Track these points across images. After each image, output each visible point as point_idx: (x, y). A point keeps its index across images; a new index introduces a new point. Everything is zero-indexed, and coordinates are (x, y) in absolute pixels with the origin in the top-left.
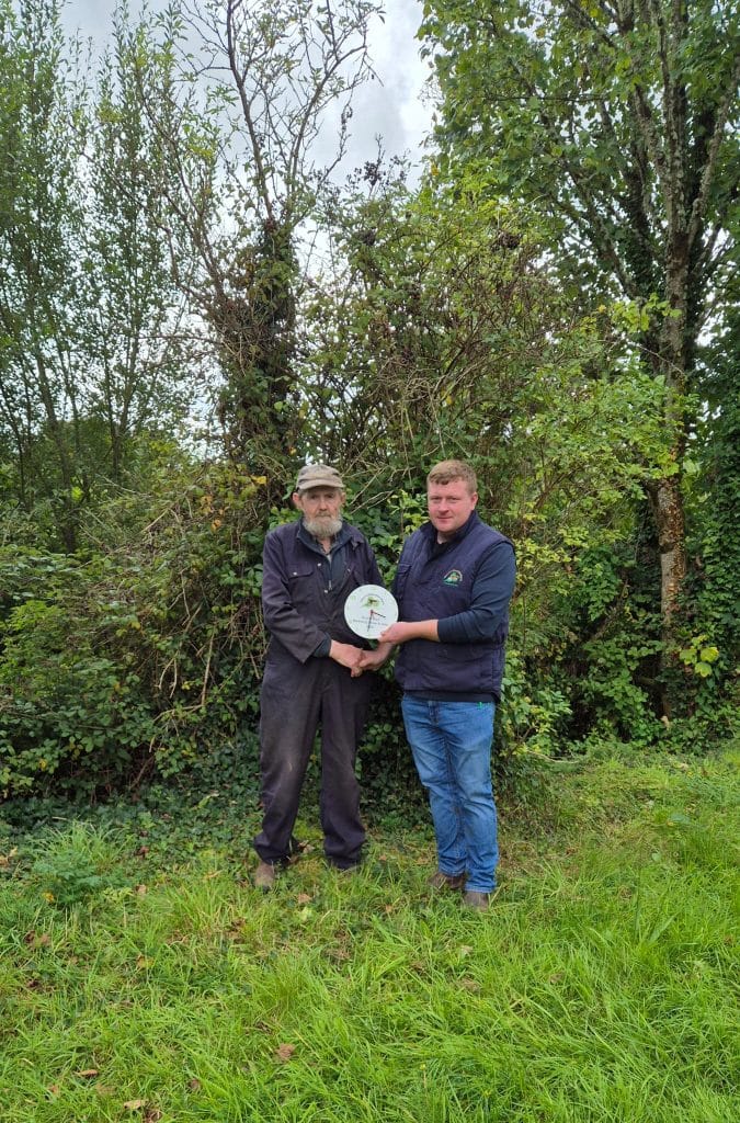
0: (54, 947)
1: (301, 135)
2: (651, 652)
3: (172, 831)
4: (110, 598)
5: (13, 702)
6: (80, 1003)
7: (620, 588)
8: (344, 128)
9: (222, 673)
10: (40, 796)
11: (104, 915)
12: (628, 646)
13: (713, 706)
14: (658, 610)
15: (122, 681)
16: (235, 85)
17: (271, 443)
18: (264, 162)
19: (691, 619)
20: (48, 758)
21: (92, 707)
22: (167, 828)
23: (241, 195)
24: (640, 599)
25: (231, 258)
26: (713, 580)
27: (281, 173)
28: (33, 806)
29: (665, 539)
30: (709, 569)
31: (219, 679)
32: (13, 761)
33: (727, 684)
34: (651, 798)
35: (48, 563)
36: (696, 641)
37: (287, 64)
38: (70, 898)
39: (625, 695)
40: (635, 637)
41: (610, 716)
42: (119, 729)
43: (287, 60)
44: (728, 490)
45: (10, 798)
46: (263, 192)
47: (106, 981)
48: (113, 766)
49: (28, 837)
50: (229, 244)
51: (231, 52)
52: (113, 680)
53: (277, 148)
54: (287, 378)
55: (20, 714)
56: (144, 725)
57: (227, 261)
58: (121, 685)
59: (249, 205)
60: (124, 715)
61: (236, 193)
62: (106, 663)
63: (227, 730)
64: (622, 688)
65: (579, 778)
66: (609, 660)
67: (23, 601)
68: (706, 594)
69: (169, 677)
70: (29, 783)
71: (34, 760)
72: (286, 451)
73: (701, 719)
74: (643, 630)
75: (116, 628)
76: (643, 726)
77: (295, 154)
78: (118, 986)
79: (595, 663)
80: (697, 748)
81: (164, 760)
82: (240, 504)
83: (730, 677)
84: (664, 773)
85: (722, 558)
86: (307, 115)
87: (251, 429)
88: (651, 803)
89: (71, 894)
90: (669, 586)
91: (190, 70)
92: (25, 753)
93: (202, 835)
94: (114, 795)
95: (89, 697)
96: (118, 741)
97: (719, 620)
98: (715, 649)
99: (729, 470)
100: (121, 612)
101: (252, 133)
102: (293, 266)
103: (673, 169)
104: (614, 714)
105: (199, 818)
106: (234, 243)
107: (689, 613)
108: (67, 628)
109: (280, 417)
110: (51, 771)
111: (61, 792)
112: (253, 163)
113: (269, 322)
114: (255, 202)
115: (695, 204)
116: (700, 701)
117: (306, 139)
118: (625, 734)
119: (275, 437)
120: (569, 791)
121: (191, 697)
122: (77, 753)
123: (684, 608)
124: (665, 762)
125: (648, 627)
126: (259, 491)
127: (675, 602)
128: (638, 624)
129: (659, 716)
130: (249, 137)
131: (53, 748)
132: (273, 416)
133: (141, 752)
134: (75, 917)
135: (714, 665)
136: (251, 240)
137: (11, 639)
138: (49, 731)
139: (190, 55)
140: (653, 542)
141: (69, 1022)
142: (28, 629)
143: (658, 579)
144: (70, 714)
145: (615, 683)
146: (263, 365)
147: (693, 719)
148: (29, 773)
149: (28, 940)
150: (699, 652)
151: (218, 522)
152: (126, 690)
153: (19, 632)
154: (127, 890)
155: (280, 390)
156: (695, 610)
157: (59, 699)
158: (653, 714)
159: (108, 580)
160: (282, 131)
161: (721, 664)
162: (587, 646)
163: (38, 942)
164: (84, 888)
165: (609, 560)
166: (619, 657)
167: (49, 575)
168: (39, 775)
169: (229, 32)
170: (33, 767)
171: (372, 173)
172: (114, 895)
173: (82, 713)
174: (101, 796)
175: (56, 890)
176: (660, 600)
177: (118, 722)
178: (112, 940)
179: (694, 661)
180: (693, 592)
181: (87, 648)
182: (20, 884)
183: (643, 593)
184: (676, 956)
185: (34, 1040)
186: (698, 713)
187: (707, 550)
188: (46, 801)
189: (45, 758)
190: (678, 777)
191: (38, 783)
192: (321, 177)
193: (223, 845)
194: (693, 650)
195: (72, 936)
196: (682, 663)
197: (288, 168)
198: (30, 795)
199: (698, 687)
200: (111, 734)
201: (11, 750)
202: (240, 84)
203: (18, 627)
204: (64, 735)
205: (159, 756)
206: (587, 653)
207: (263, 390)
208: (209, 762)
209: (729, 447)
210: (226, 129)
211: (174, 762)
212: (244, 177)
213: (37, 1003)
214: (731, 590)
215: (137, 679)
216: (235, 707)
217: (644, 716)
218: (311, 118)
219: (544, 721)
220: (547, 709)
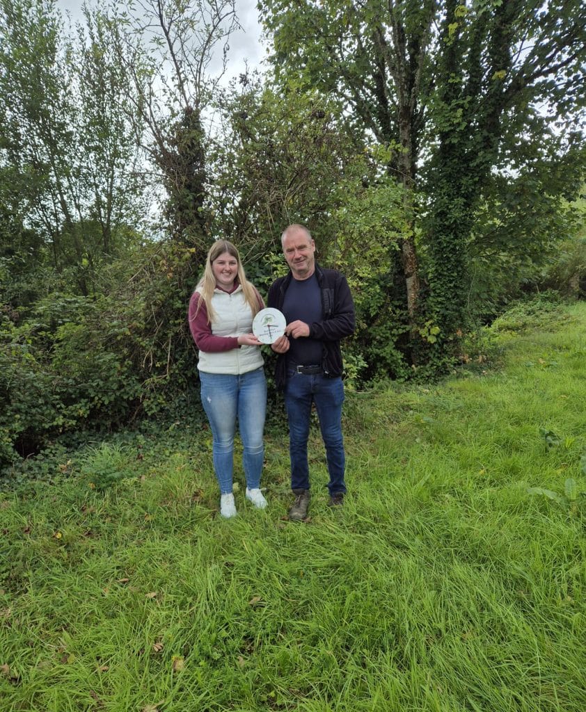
0: (98, 513)
1: (202, 61)
2: (404, 331)
3: (156, 444)
4: (112, 319)
5: (62, 379)
6: (115, 542)
7: (385, 298)
8: (225, 56)
9: (177, 357)
10: (80, 430)
11: (123, 493)
12: (391, 329)
13: (438, 358)
14: (406, 308)
15: (122, 365)
16: (164, 34)
17: (196, 230)
18: (182, 76)
19: (424, 312)
20: (84, 409)
21: (106, 379)
22: (153, 443)
23: (171, 94)
24: (397, 303)
25: (168, 129)
26: (434, 291)
27: (192, 82)
28: (77, 436)
29: (408, 270)
30: (432, 285)
31: (176, 360)
32: (64, 412)
33: (445, 346)
34: (411, 409)
36: (427, 324)
37: (191, 22)
38: (105, 485)
39: (392, 355)
40: (394, 324)
41: (384, 367)
42: (122, 390)
43: (191, 21)
44: (440, 243)
45: (63, 432)
46: (183, 93)
47: (128, 529)
48: (120, 411)
49: (77, 453)
50: (166, 121)
51: (161, 16)
52: (117, 364)
53: (189, 68)
54: (203, 194)
55: (67, 385)
56: (136, 388)
57: (165, 131)
58: (121, 367)
59: (176, 100)
60: (125, 383)
61: (168, 94)
62: (112, 355)
63: (182, 388)
64: (389, 351)
65: (372, 401)
66: (382, 337)
67: (64, 323)
68: (431, 299)
69: (148, 361)
70: (74, 424)
71: (76, 410)
72: (204, 233)
73: (432, 365)
74: (399, 320)
75: (116, 335)
76: (402, 371)
77: (199, 71)
78: (135, 531)
79: (375, 339)
80: (432, 381)
81: (148, 406)
82: (182, 264)
83: (446, 342)
84: (417, 395)
85: (438, 279)
86: (205, 49)
87: (185, 222)
88: (411, 412)
89: (103, 483)
90: (411, 295)
91: (139, 28)
92: (70, 407)
93: (173, 446)
94: (121, 427)
95: (104, 374)
96: (122, 398)
97: (439, 312)
98: (437, 328)
99: (439, 232)
100: (120, 327)
101: (175, 60)
102: (202, 132)
103: (400, 72)
104: (386, 366)
105: (170, 436)
106: (169, 121)
107: (423, 309)
108: (88, 337)
109: (201, 216)
110: (86, 416)
111: (92, 427)
112: (177, 76)
113: (191, 164)
114: (179, 98)
115: (413, 90)
116: (432, 356)
117: (204, 63)
118: (393, 376)
119: (198, 226)
120: (369, 408)
121: (161, 370)
122: (99, 405)
123: (420, 307)
124: (417, 390)
125: (402, 318)
126: (192, 256)
127: (415, 304)
128: (396, 317)
129: (410, 365)
130: (173, 63)
131: (86, 403)
132: (196, 214)
133: (136, 402)
134: (108, 495)
135: (437, 336)
136: (178, 119)
137: (57, 345)
138: (83, 394)
139: (138, 19)
140: (401, 272)
141: (110, 553)
142: (67, 339)
143: (405, 292)
144: (94, 384)
145: (386, 349)
146: (189, 187)
147: (428, 366)
148: (73, 418)
149: (83, 510)
150: (429, 330)
151: (171, 274)
152: (125, 369)
153: (62, 340)
154: (135, 479)
155: (200, 200)
156: (426, 308)
157: (86, 377)
158: (407, 364)
159: (110, 309)
160: (191, 59)
161: (441, 335)
162: (370, 330)
163: (88, 511)
164: (112, 479)
165: (378, 283)
166: (387, 335)
167: (77, 309)
168: (79, 419)
169: (159, 5)
170: (75, 414)
171: (244, 80)
172: (129, 482)
173: (101, 383)
174: (114, 428)
175: (96, 482)
176: (407, 303)
177: (121, 386)
179: (427, 335)
180: (424, 298)
181: (101, 347)
182: (75, 480)
183: (398, 300)
184: (435, 493)
185: (92, 564)
186: (431, 362)
187: (430, 275)
188: (84, 433)
189: (82, 409)
190: (424, 397)
191: (79, 424)
192: (214, 83)
193: (185, 451)
194: (426, 329)
195: (107, 506)
196: (421, 336)
197: (196, 79)
198: (75, 430)
199: (430, 348)
200: (118, 394)
201: (63, 406)
202: (167, 33)
203: (61, 338)
204: (92, 396)
205: (145, 404)
206: (370, 334)
207: (190, 200)
208: (173, 406)
209: (438, 220)
210: (160, 59)
211: (154, 407)
212: (172, 85)
213: (91, 544)
214: (444, 296)
215: (130, 363)
216: (186, 375)
217: (402, 366)
218: (206, 52)
219: (354, 372)
220: (355, 365)
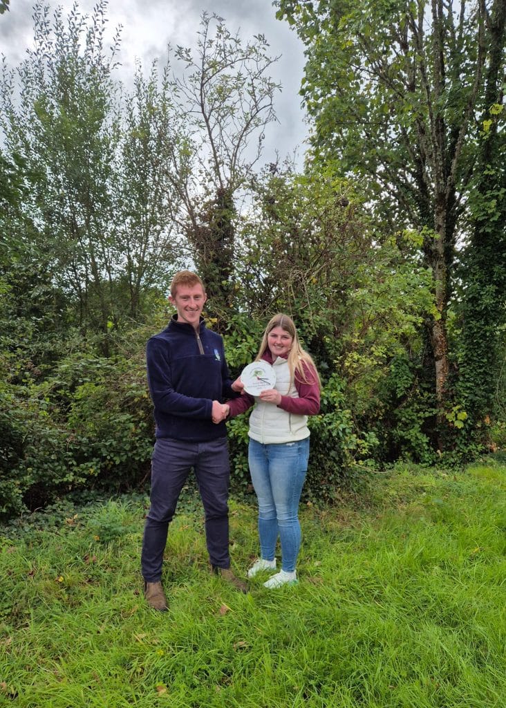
0: (99, 563)
1: (238, 146)
2: (431, 414)
4: (132, 381)
5: (76, 437)
6: (114, 590)
7: (413, 380)
8: (261, 144)
10: (89, 489)
11: (126, 547)
12: (418, 411)
13: (465, 444)
14: (434, 392)
15: (136, 427)
17: (219, 301)
18: (218, 159)
19: (452, 397)
20: (95, 468)
21: (120, 440)
23: (207, 175)
24: (425, 385)
26: (463, 375)
27: (227, 165)
28: (85, 494)
29: (437, 353)
30: (461, 370)
32: (76, 469)
33: (472, 432)
34: (424, 491)
35: (97, 363)
36: (455, 409)
37: (232, 110)
38: (108, 538)
39: (417, 438)
40: (422, 406)
41: (408, 450)
42: (135, 452)
43: (231, 108)
44: (470, 328)
45: (73, 490)
46: (218, 174)
48: (130, 473)
49: (84, 510)
51: (202, 105)
52: (132, 426)
54: (230, 268)
55: (80, 443)
56: (148, 450)
58: (136, 429)
59: (211, 180)
60: (138, 445)
61: (204, 174)
62: (128, 416)
64: (415, 434)
65: (387, 481)
66: (408, 419)
67: (83, 383)
68: (460, 383)
70: (84, 481)
71: (87, 468)
72: (228, 305)
73: (459, 452)
74: (427, 403)
75: (134, 397)
76: (427, 456)
77: (235, 156)
79: (400, 420)
80: (457, 468)
83: (474, 429)
84: (433, 478)
85: (468, 364)
87: (210, 293)
88: (424, 494)
89: (107, 536)
90: (440, 378)
92: (82, 465)
94: (130, 489)
95: (118, 434)
96: (134, 459)
97: (467, 397)
98: (465, 413)
99: (470, 317)
100: (137, 389)
102: (233, 211)
104: (410, 449)
106: (202, 199)
107: (450, 393)
108: (106, 397)
109: (225, 288)
110: (96, 475)
111: (101, 487)
113: (220, 239)
114: (214, 179)
116: (458, 442)
118: (417, 459)
119: (222, 298)
122: (111, 465)
123: (448, 391)
124: (435, 473)
125: (429, 401)
126: (213, 326)
127: (443, 387)
128: (424, 399)
129: (435, 450)
131: (98, 462)
132: (221, 287)
134: (110, 547)
135: (465, 422)
138: (95, 453)
140: (431, 355)
141: (108, 599)
142: (85, 399)
143: (434, 375)
144: (108, 444)
145: (411, 431)
146: (216, 261)
147: (454, 452)
148: (83, 476)
149: (85, 559)
150: (456, 415)
152: (139, 431)
153: (80, 400)
155: (226, 274)
156: (454, 392)
157: (101, 435)
158: (432, 449)
159: (130, 372)
161: (469, 421)
162: (396, 412)
163: (91, 560)
164: (116, 533)
165: (407, 365)
166: (413, 417)
167: (98, 369)
168: (89, 477)
170: (86, 472)
171: (274, 168)
172: (132, 537)
173: (114, 443)
174: (123, 490)
175: (100, 534)
176: (435, 386)
177: (134, 448)
178: (130, 559)
179: (454, 420)
180: (453, 382)
181: (117, 408)
182: (80, 532)
183: (427, 383)
186: (457, 449)
187: (460, 359)
188: (92, 492)
189: (93, 468)
190: (440, 481)
191: (88, 482)
192: (248, 168)
194: (453, 414)
195: (109, 557)
196: (447, 420)
197: (231, 162)
198: (84, 488)
199: (456, 434)
200: (130, 454)
201: (75, 463)
203: (79, 397)
204: (104, 455)
206: (396, 415)
207: (216, 274)
209: (470, 305)
213: (91, 590)
214: (473, 382)
215: (145, 425)
217: (428, 450)
219: (365, 448)
220: (366, 441)
